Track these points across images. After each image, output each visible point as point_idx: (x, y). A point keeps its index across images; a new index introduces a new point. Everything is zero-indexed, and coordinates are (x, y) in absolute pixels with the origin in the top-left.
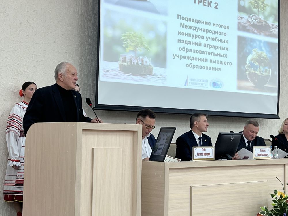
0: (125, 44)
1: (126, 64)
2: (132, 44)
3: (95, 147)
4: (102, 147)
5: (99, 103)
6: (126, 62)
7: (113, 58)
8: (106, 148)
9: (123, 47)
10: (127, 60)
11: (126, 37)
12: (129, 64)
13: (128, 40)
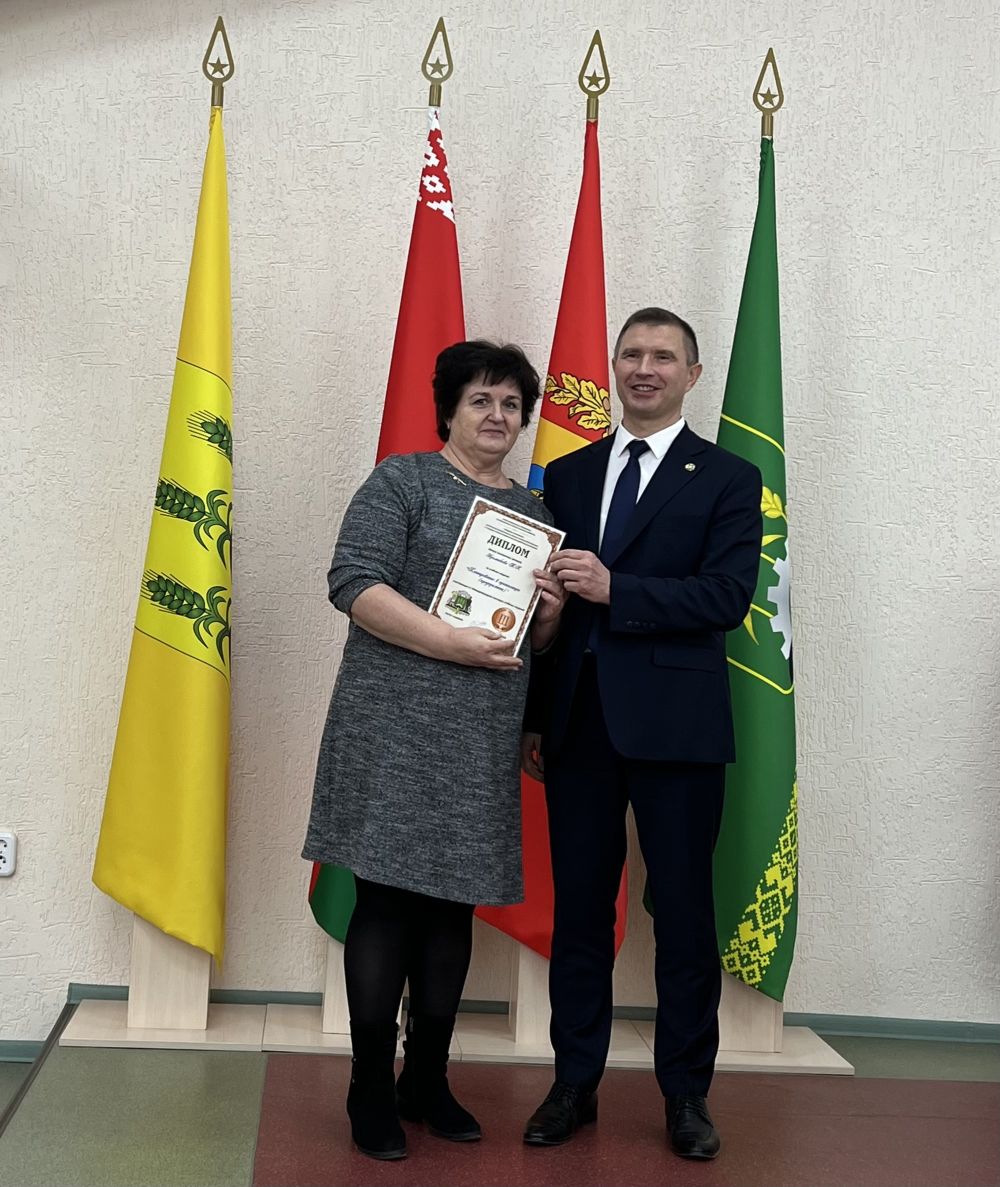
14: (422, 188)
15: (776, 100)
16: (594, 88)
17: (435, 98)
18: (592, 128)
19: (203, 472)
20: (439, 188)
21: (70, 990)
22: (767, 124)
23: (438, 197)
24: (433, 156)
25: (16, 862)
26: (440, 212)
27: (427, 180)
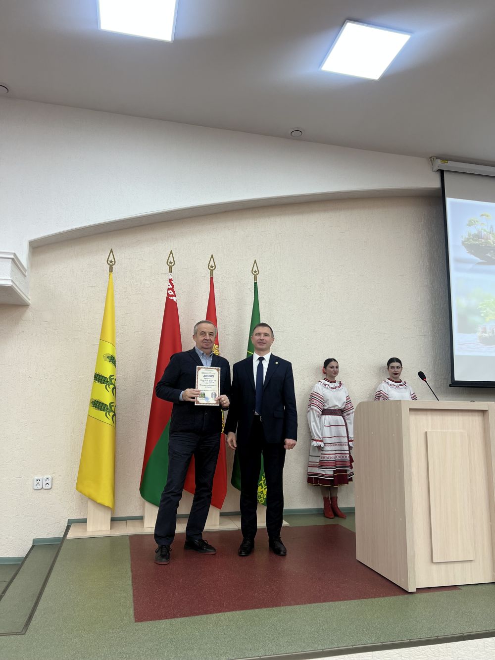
0: (482, 313)
1: (487, 335)
2: (493, 313)
3: (429, 431)
4: (439, 431)
5: (456, 379)
6: (486, 333)
7: (469, 329)
8: (444, 431)
9: (482, 316)
10: (488, 330)
11: (485, 306)
12: (491, 334)
13: (488, 309)
14: (168, 293)
15: (257, 272)
16: (212, 269)
17: (170, 271)
18: (212, 279)
19: (107, 370)
20: (172, 293)
21: (68, 521)
22: (255, 278)
23: (172, 296)
24: (170, 285)
25: (52, 484)
26: (173, 300)
27: (169, 291)
